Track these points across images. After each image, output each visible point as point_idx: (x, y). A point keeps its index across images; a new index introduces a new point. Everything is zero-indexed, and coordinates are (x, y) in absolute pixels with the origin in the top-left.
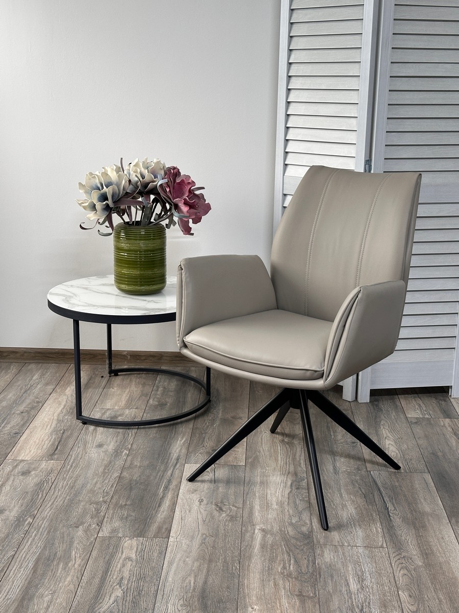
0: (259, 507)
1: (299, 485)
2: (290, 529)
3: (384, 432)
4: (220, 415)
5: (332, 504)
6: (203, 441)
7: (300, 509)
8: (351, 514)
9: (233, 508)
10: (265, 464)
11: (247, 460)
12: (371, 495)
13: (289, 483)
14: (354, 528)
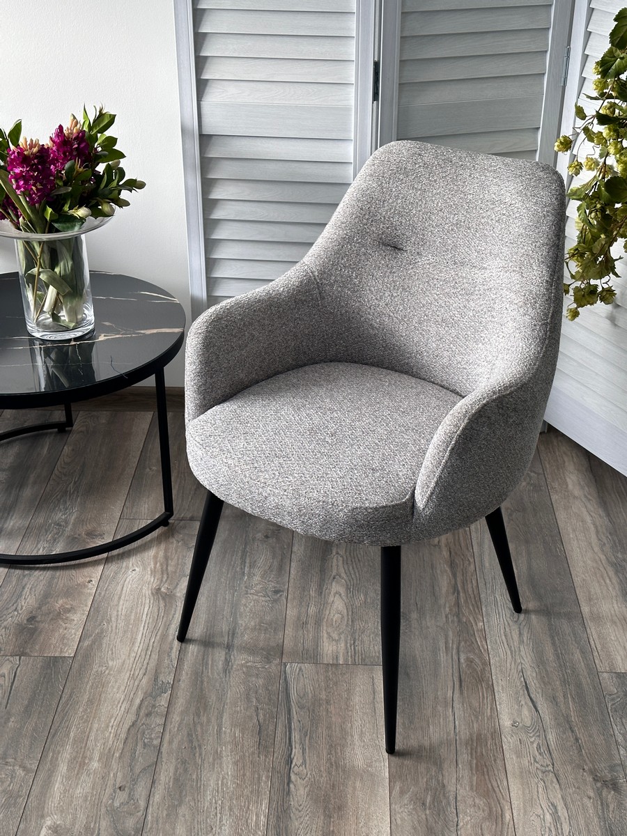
0: (65, 768)
1: (154, 706)
2: (105, 824)
3: (334, 564)
4: (70, 527)
5: (197, 755)
6: (20, 596)
7: (137, 769)
8: (223, 779)
9: (20, 772)
10: (110, 652)
11: (80, 646)
12: (271, 728)
13: (138, 701)
14: (219, 815)
